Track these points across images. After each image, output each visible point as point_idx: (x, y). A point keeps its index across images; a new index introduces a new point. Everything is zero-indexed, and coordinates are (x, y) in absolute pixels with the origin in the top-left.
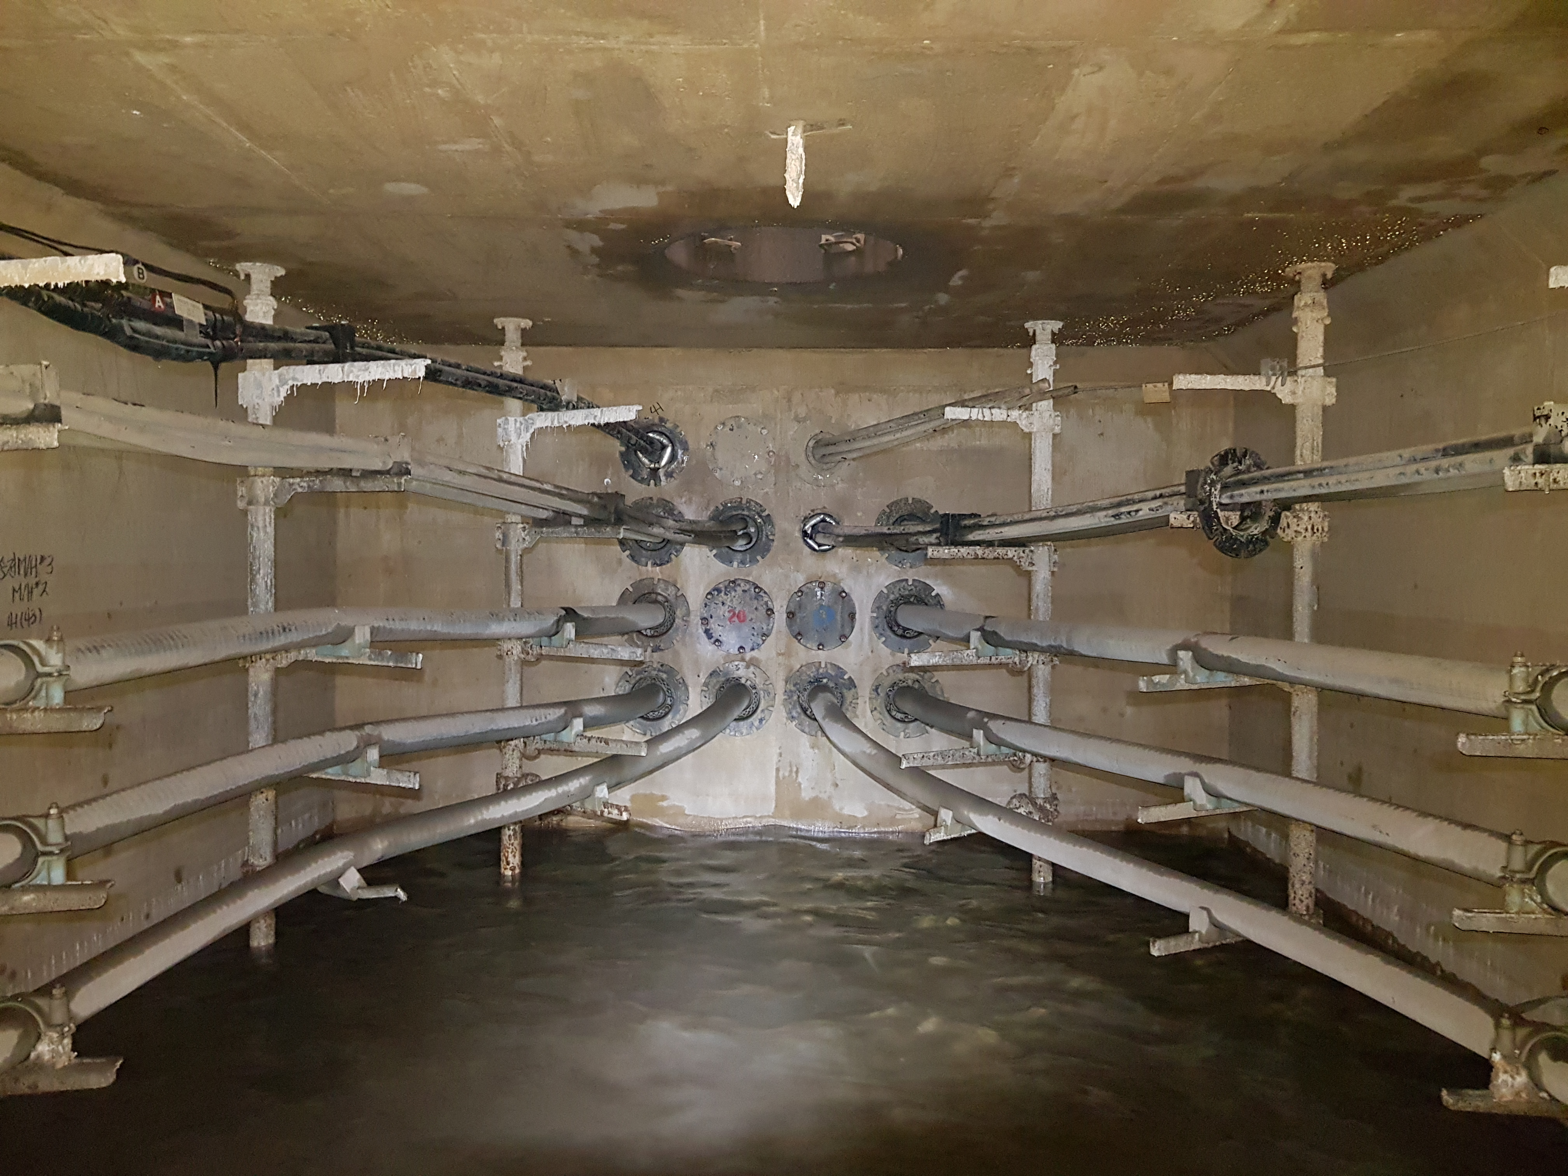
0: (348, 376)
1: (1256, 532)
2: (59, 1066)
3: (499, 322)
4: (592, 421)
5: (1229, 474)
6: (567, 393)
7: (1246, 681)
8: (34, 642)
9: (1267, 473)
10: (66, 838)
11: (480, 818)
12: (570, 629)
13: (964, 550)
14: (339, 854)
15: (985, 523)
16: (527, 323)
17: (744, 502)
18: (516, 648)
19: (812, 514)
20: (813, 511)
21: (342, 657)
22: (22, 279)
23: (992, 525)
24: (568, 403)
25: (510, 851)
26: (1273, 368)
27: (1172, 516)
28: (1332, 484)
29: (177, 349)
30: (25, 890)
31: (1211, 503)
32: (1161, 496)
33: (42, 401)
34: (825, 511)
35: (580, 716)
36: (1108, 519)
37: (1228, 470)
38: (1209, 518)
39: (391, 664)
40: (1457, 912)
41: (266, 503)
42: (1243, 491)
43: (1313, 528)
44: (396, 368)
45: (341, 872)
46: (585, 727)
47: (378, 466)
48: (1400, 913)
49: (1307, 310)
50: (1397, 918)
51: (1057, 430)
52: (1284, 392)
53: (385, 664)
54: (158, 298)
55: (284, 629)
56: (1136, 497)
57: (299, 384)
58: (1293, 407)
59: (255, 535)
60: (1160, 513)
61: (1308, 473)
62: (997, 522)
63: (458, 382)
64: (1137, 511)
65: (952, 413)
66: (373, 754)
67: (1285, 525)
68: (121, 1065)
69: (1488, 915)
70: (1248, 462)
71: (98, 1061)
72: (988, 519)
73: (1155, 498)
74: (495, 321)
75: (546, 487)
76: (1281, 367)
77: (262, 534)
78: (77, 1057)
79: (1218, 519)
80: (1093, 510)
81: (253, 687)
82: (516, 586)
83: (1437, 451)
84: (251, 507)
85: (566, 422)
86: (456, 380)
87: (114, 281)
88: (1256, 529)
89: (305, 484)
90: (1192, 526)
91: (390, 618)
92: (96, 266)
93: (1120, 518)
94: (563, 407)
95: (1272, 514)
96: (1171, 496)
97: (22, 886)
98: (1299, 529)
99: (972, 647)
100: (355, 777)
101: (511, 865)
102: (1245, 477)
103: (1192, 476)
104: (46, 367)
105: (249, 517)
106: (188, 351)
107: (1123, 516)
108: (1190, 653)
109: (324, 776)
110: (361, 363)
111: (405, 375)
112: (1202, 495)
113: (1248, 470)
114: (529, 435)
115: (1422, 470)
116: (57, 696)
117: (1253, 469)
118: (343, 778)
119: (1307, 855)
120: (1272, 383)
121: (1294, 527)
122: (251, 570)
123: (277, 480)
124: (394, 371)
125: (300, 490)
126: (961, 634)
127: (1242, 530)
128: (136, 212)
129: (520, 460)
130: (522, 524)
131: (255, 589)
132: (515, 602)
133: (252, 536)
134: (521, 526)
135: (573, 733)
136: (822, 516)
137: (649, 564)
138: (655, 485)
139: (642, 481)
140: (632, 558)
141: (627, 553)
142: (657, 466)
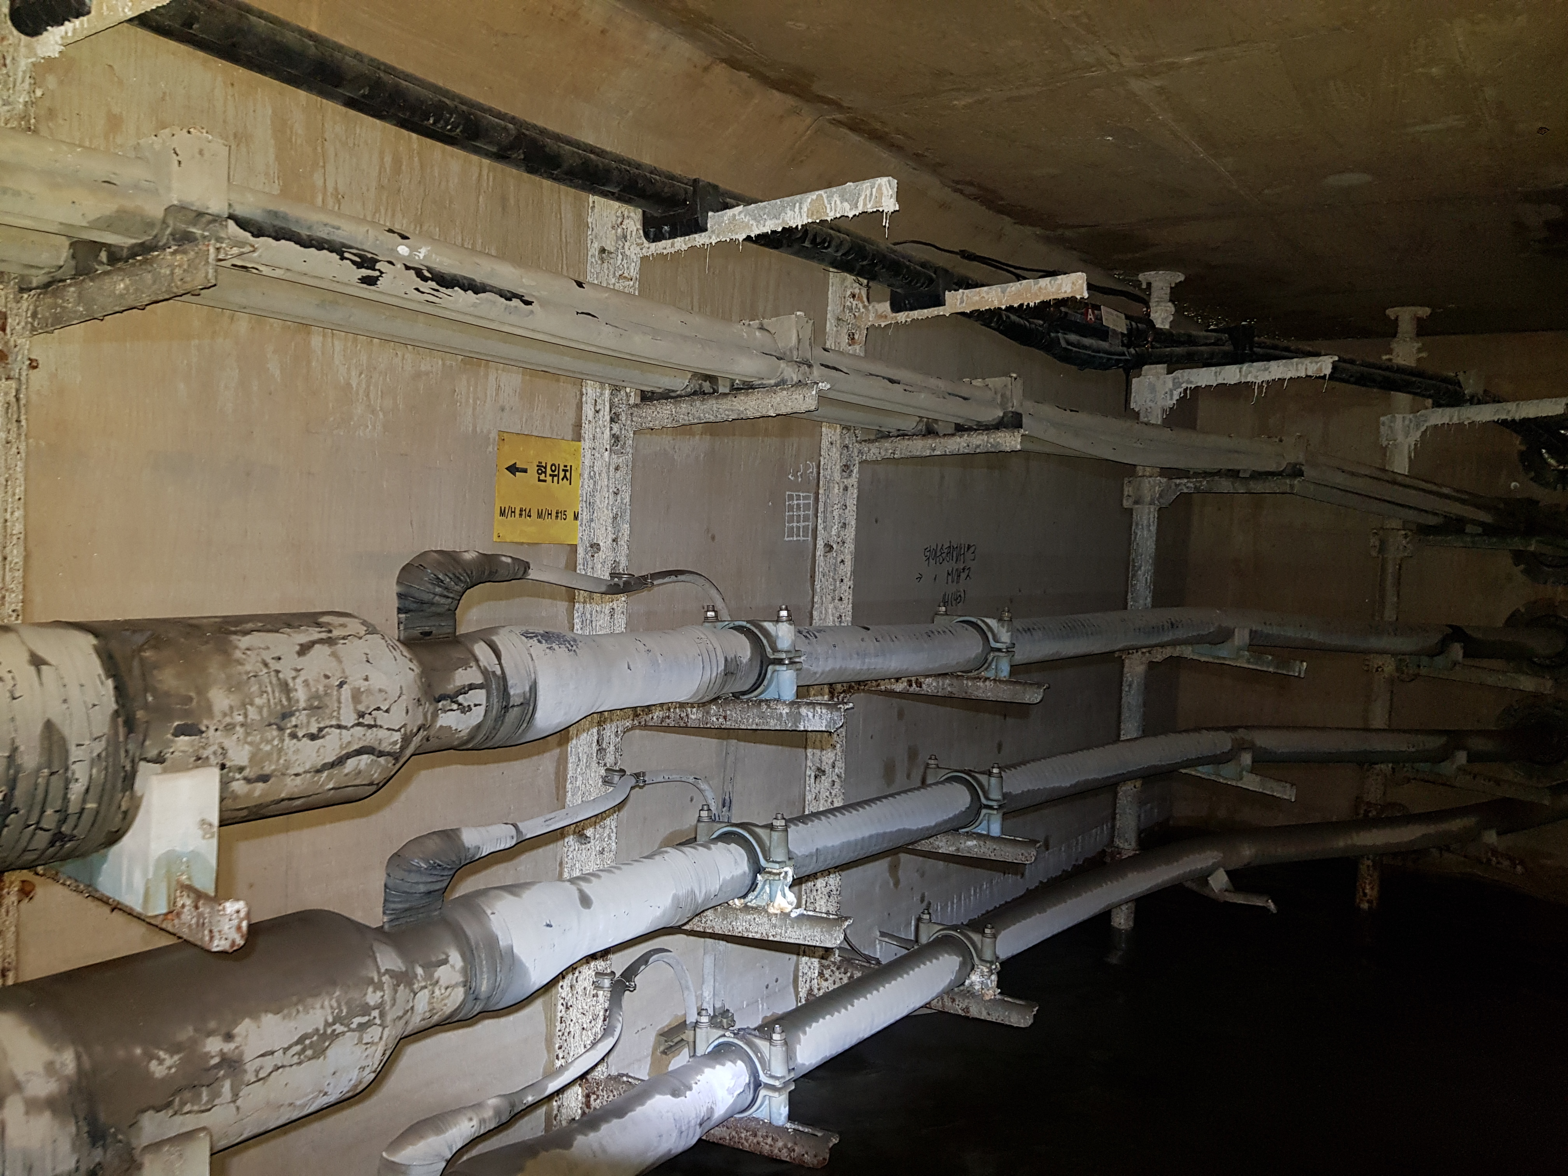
0: (1246, 376)
2: (987, 998)
3: (1391, 313)
4: (1504, 417)
6: (1471, 385)
8: (988, 621)
10: (1004, 796)
11: (1349, 842)
12: (1457, 651)
14: (1208, 853)
16: (1424, 312)
18: (1389, 667)
21: (1218, 658)
22: (1000, 302)
24: (1472, 397)
25: (1367, 882)
29: (1101, 357)
30: (970, 835)
33: (1010, 409)
35: (1464, 748)
39: (1271, 669)
41: (1152, 503)
44: (1300, 365)
45: (1210, 871)
46: (1470, 760)
47: (1272, 467)
53: (1265, 669)
54: (1090, 310)
55: (1172, 624)
57: (1193, 386)
59: (1139, 533)
63: (1352, 379)
66: (1247, 759)
68: (1037, 1011)
71: (1018, 1002)
74: (1387, 312)
75: (1445, 490)
77: (1145, 532)
78: (999, 993)
81: (1128, 677)
82: (1391, 598)
84: (1137, 506)
85: (1469, 418)
86: (1351, 376)
87: (1078, 297)
89: (1191, 485)
91: (1268, 623)
92: (1064, 285)
94: (1466, 401)
97: (967, 832)
100: (1226, 779)
101: (1368, 897)
104: (1015, 379)
105: (1134, 516)
106: (1109, 359)
109: (1193, 773)
110: (1261, 364)
111: (1310, 373)
114: (1419, 434)
116: (1005, 669)
118: (1213, 777)
122: (1133, 565)
123: (1164, 480)
124: (1297, 370)
125: (1185, 491)
128: (1068, 233)
129: (1407, 460)
130: (1404, 530)
131: (1136, 584)
132: (1390, 614)
133: (1136, 534)
134: (1403, 532)
135: (1454, 767)
137: (1550, 582)
138: (1563, 490)
139: (1545, 485)
140: (1528, 573)
141: (1521, 568)
142: (1566, 468)
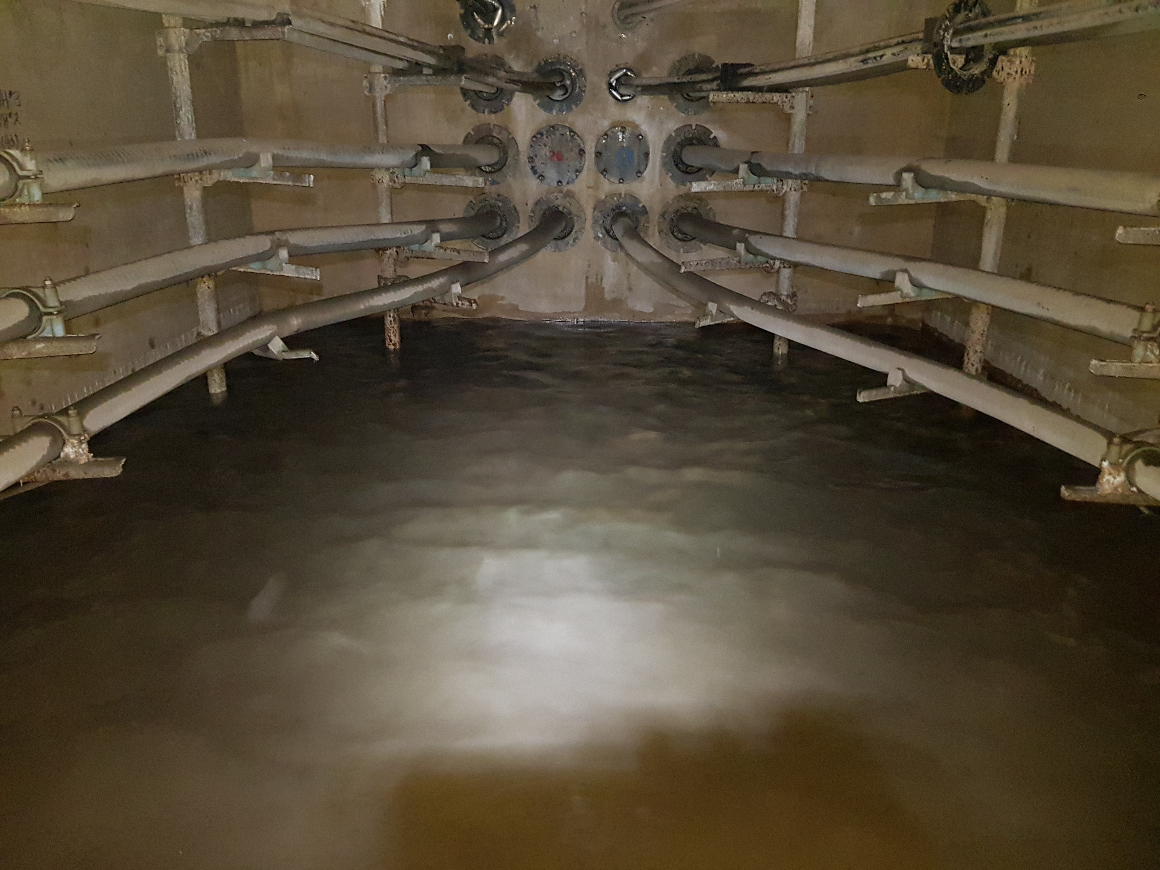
1: (977, 72)
2: (82, 462)
5: (961, 21)
7: (953, 197)
8: (12, 152)
9: (992, 19)
10: (61, 303)
11: (367, 304)
12: (426, 162)
13: (739, 96)
14: (266, 327)
15: (757, 71)
17: (561, 57)
18: (386, 178)
19: (616, 68)
20: (617, 66)
21: (252, 178)
23: (763, 73)
25: (392, 332)
27: (910, 58)
28: (1046, 27)
30: (37, 340)
31: (943, 46)
34: (628, 66)
35: (438, 231)
36: (856, 64)
37: (961, 17)
38: (940, 59)
39: (290, 183)
40: (1094, 362)
41: (181, 51)
42: (970, 36)
43: (1022, 71)
45: (269, 340)
46: (442, 240)
47: (265, 17)
48: (1045, 375)
50: (1042, 378)
53: (286, 183)
55: (206, 153)
56: (882, 44)
59: (175, 78)
60: (900, 58)
61: (1026, 18)
62: (767, 70)
64: (882, 56)
66: (284, 254)
67: (1000, 67)
68: (125, 462)
69: (1117, 363)
70: (977, 11)
71: (109, 459)
72: (759, 68)
73: (898, 44)
75: (401, 39)
77: (180, 77)
78: (93, 457)
79: (947, 59)
80: (846, 56)
81: (188, 202)
82: (382, 127)
84: (168, 54)
88: (977, 70)
89: (209, 34)
90: (925, 67)
91: (286, 148)
93: (867, 63)
95: (990, 57)
96: (910, 42)
97: (34, 338)
98: (1010, 71)
99: (740, 176)
100: (272, 271)
101: (393, 342)
102: (973, 23)
103: (930, 23)
105: (168, 63)
107: (869, 61)
108: (912, 175)
109: (249, 270)
112: (936, 39)
113: (976, 18)
115: (1125, 10)
116: (37, 196)
117: (980, 16)
118: (262, 272)
119: (981, 332)
121: (1007, 70)
122: (175, 106)
123: (187, 31)
125: (205, 39)
126: (731, 167)
127: (965, 70)
129: (379, 17)
130: (384, 73)
131: (180, 123)
132: (382, 139)
133: (172, 78)
134: (383, 75)
135: (433, 244)
136: (624, 71)
137: (486, 111)
138: (489, 43)
139: (478, 39)
140: (473, 106)
141: (468, 102)
142: (490, 26)
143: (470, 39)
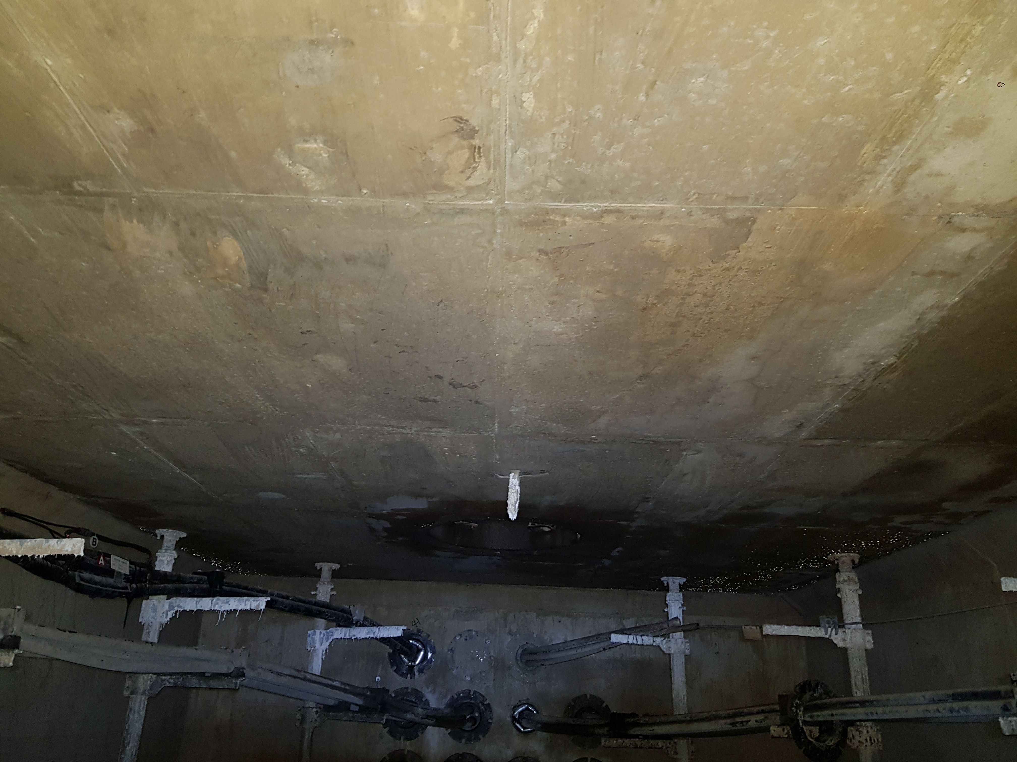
0: (214, 606)
1: (831, 743)
3: (318, 565)
4: (372, 636)
5: (808, 700)
6: (357, 616)
9: (834, 700)
13: (627, 741)
15: (642, 722)
16: (336, 566)
17: (472, 693)
19: (519, 704)
20: (520, 701)
22: (17, 552)
23: (647, 724)
24: (357, 622)
26: (828, 622)
27: (772, 727)
28: (881, 712)
29: (107, 590)
31: (798, 720)
32: (763, 712)
33: (10, 634)
34: (530, 702)
36: (727, 726)
37: (807, 696)
38: (797, 731)
41: (144, 693)
42: (819, 713)
43: (871, 740)
44: (247, 602)
47: (224, 670)
49: (845, 583)
51: (687, 652)
52: (838, 639)
54: (102, 558)
56: (746, 710)
57: (181, 610)
58: (845, 650)
59: (131, 717)
60: (763, 724)
61: (863, 703)
62: (650, 722)
63: (287, 609)
65: (615, 638)
67: (851, 736)
70: (820, 691)
72: (643, 719)
73: (759, 713)
74: (316, 564)
75: (336, 684)
76: (834, 622)
77: (136, 716)
79: (804, 733)
80: (717, 718)
82: (306, 757)
83: (948, 696)
84: (132, 696)
85: (354, 636)
86: (285, 607)
87: (76, 555)
88: (831, 742)
89: (172, 681)
90: (786, 736)
92: (67, 546)
93: (736, 726)
94: (353, 624)
95: (841, 729)
96: (770, 712)
98: (861, 739)
102: (819, 702)
103: (783, 699)
104: (19, 610)
105: (130, 703)
106: (114, 592)
107: (738, 725)
110: (225, 598)
111: (252, 608)
112: (791, 713)
113: (820, 698)
114: (328, 643)
115: (941, 710)
117: (824, 696)
120: (829, 633)
121: (857, 738)
122: (124, 742)
123: (154, 676)
124: (245, 605)
125: (168, 685)
127: (821, 742)
129: (321, 661)
130: (316, 708)
131: (123, 758)
133: (129, 716)
134: (314, 710)
136: (526, 706)
137: (402, 738)
138: (411, 678)
139: (402, 675)
140: (391, 733)
141: (387, 729)
142: (413, 664)
143: (395, 673)
